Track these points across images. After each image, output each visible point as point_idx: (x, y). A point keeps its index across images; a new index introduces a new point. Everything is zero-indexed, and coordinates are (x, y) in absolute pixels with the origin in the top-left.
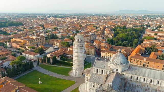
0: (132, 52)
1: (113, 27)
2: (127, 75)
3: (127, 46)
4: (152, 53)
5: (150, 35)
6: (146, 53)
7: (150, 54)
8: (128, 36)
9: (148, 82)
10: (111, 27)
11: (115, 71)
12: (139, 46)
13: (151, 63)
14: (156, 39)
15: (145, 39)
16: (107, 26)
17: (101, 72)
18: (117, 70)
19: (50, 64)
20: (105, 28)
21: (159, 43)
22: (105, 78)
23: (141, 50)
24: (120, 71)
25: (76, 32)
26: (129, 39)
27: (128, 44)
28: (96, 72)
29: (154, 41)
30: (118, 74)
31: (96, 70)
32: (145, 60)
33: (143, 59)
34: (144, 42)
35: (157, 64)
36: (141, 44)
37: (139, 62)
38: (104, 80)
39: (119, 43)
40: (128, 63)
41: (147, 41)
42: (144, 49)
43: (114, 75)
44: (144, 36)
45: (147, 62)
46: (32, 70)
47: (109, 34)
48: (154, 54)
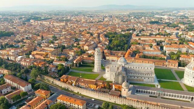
0: (125, 55)
1: (106, 33)
2: (126, 66)
3: (121, 50)
4: (137, 54)
5: (136, 40)
6: (133, 54)
7: (136, 55)
8: (120, 42)
9: (135, 68)
10: (104, 33)
11: (121, 65)
12: (129, 51)
13: (136, 61)
14: (139, 44)
15: (132, 44)
16: (100, 32)
17: (114, 66)
18: (122, 65)
19: (77, 67)
20: (99, 34)
21: (141, 47)
22: (117, 69)
23: (130, 53)
24: (123, 65)
25: (75, 40)
26: (122, 45)
27: (121, 49)
28: (112, 67)
29: (138, 46)
30: (122, 66)
31: (112, 66)
32: (133, 59)
33: (132, 59)
34: (132, 47)
35: (139, 61)
36: (130, 49)
37: (130, 61)
38: (117, 70)
39: (115, 48)
40: (126, 61)
41: (133, 45)
42: (132, 52)
43: (121, 67)
44: (132, 41)
45: (134, 60)
46: (69, 72)
47: (106, 41)
48: (138, 55)
